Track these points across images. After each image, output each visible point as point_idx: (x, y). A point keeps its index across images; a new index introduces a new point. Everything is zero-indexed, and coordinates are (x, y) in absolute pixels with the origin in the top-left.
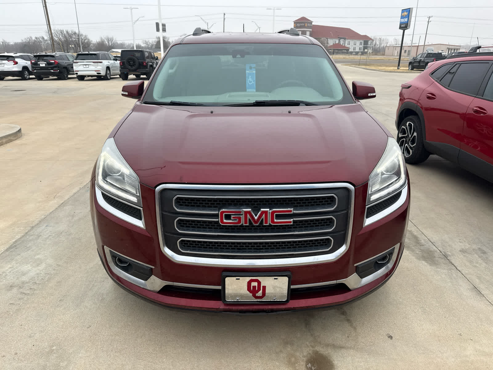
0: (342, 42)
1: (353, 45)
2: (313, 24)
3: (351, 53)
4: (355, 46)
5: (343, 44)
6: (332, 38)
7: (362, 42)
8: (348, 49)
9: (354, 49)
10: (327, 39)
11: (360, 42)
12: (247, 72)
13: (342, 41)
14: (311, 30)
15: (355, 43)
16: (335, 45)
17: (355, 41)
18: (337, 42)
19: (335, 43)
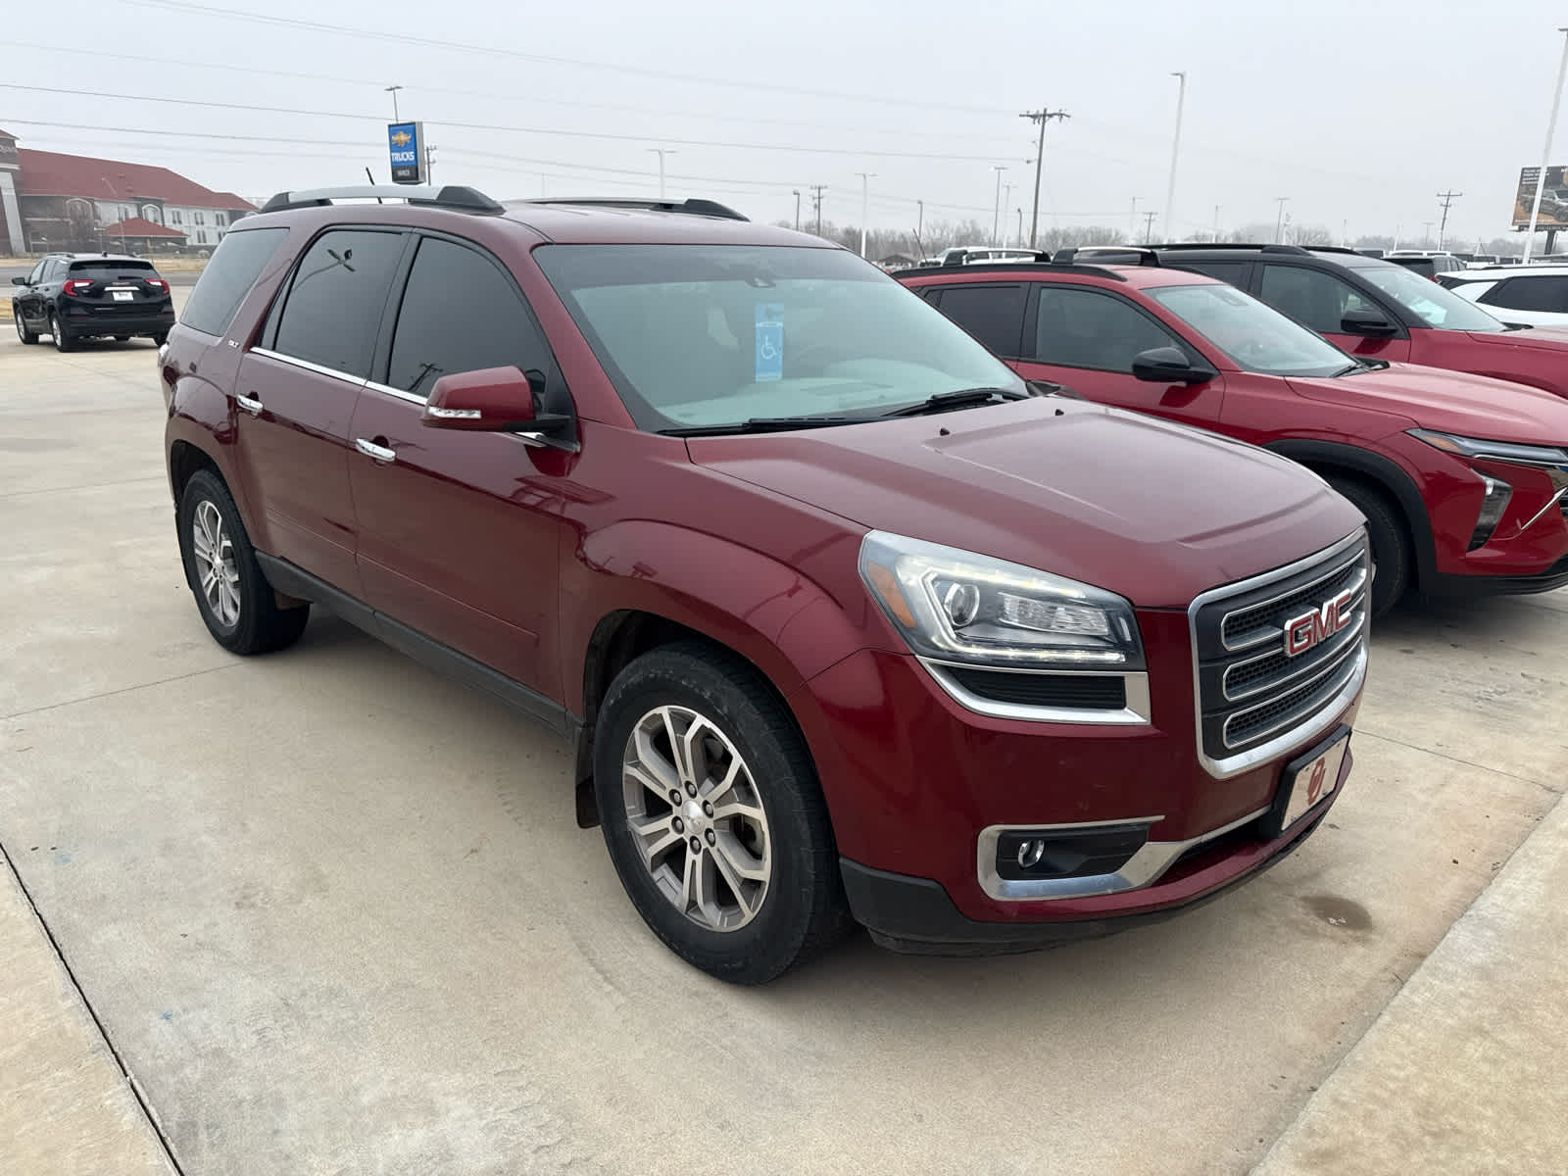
0: (150, 213)
1: (193, 224)
2: (18, 144)
3: (194, 250)
4: (200, 228)
5: (155, 221)
6: (108, 198)
7: (222, 216)
8: (180, 239)
9: (202, 237)
10: (92, 201)
11: (217, 216)
12: (759, 325)
13: (149, 211)
14: (16, 167)
15: (199, 221)
16: (127, 223)
17: (198, 211)
18: (133, 214)
19: (127, 219)
